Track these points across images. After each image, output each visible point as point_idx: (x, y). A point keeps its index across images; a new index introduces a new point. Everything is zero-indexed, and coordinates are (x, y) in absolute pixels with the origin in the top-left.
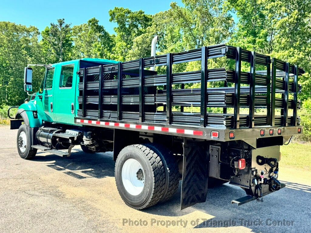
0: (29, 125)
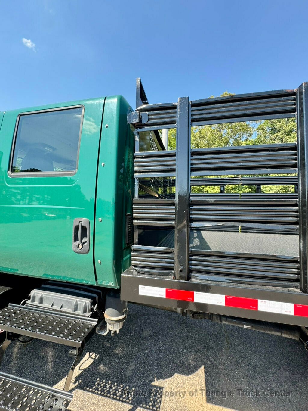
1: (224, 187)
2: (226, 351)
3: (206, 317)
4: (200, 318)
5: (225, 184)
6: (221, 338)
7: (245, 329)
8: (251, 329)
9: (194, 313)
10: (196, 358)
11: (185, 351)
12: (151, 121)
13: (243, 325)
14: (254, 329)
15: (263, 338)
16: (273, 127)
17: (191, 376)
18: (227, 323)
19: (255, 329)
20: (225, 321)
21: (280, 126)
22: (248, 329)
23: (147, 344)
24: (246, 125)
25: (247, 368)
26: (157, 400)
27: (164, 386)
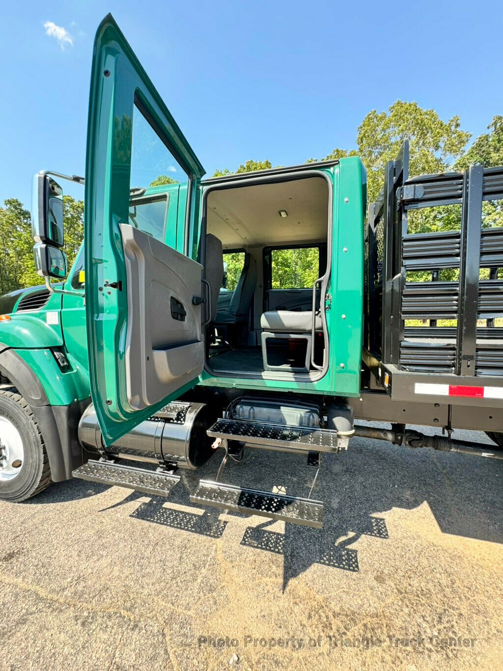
0: (44, 397)
1: (438, 272)
2: (450, 488)
3: (428, 445)
4: (420, 445)
5: (440, 267)
6: (438, 475)
7: (484, 457)
8: (492, 457)
9: (411, 440)
10: (414, 494)
11: (396, 486)
12: (427, 196)
13: (481, 452)
14: (497, 457)
15: (497, 475)
16: (485, 160)
17: (414, 510)
18: (458, 451)
19: (499, 456)
20: (456, 448)
21: (497, 158)
22: (489, 458)
23: (343, 480)
24: (436, 160)
25: (482, 504)
26: (381, 530)
27: (385, 518)
